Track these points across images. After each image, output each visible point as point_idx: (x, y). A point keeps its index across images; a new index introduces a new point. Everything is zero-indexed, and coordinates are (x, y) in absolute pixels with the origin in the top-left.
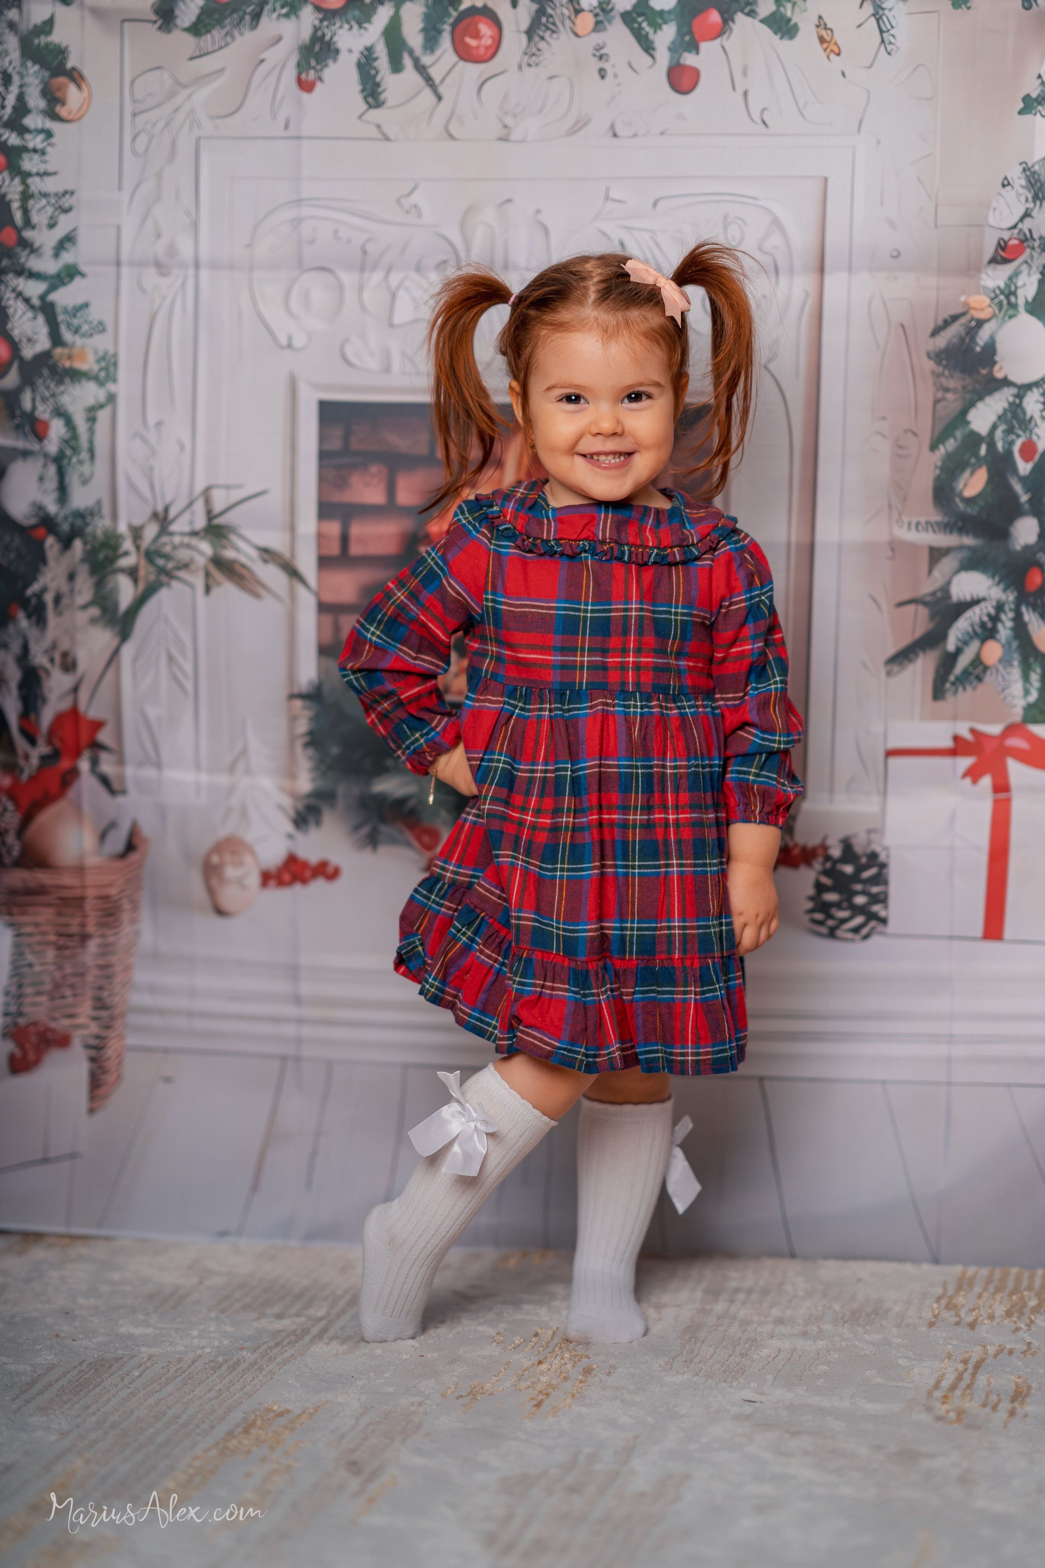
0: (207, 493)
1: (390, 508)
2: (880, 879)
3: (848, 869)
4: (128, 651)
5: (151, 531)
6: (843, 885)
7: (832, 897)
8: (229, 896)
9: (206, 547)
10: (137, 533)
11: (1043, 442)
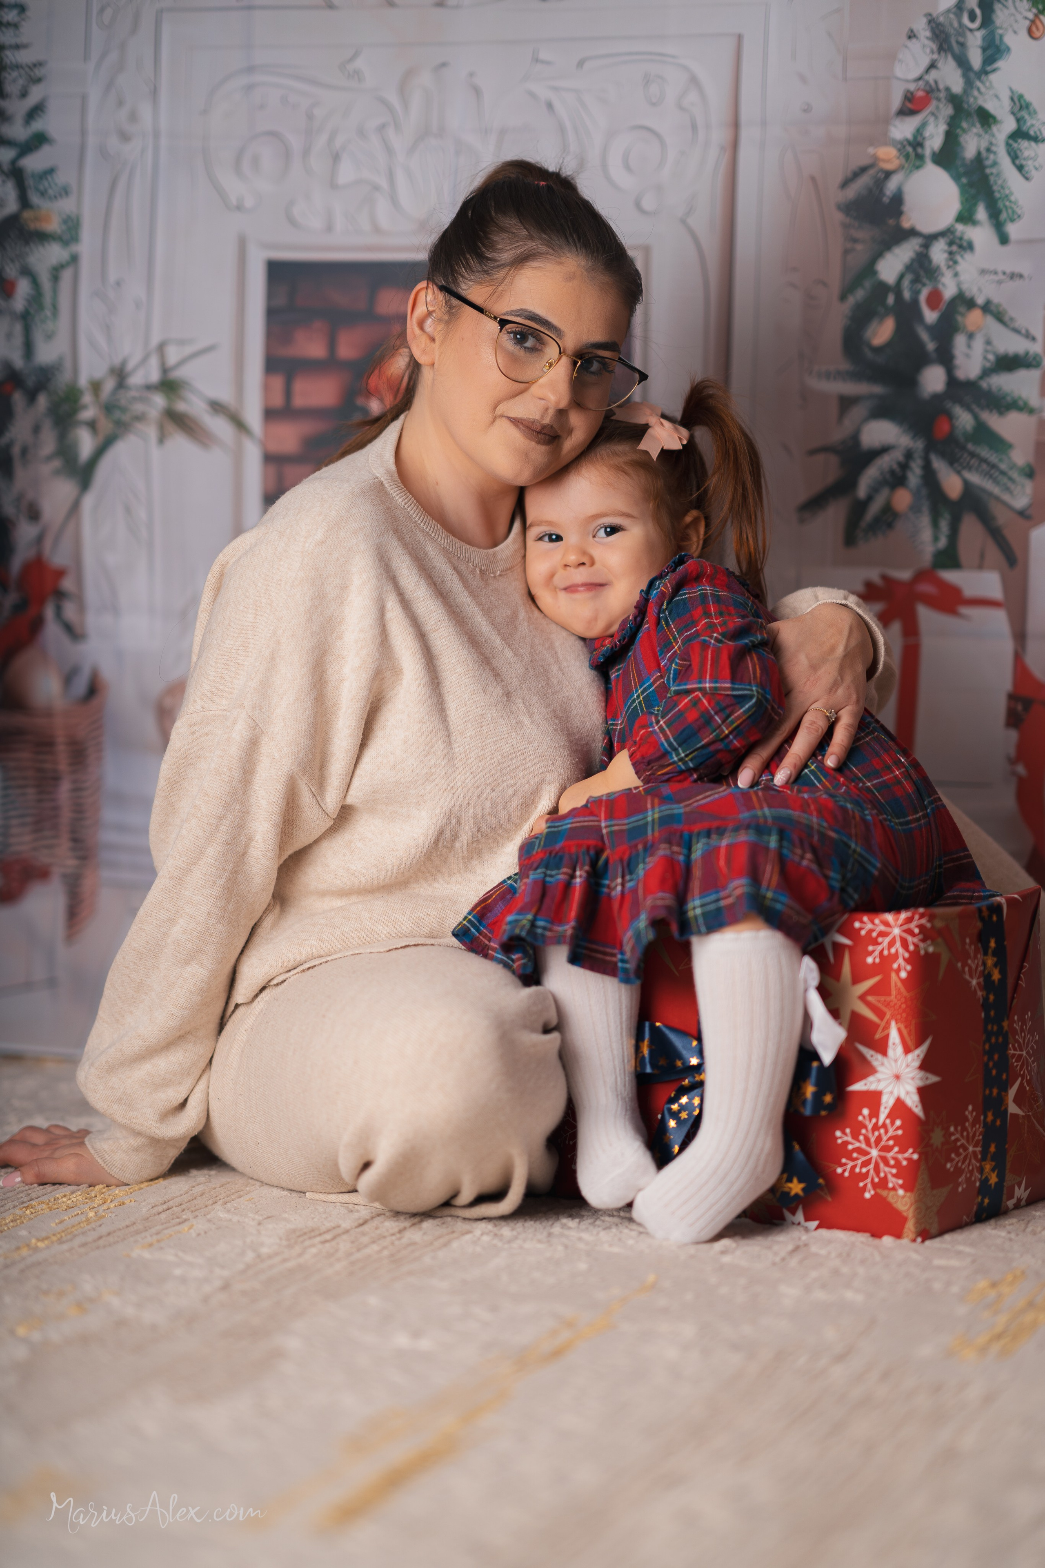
0: (161, 347)
1: (331, 363)
4: (89, 500)
5: (109, 387)
9: (159, 401)
10: (96, 387)
11: (949, 291)
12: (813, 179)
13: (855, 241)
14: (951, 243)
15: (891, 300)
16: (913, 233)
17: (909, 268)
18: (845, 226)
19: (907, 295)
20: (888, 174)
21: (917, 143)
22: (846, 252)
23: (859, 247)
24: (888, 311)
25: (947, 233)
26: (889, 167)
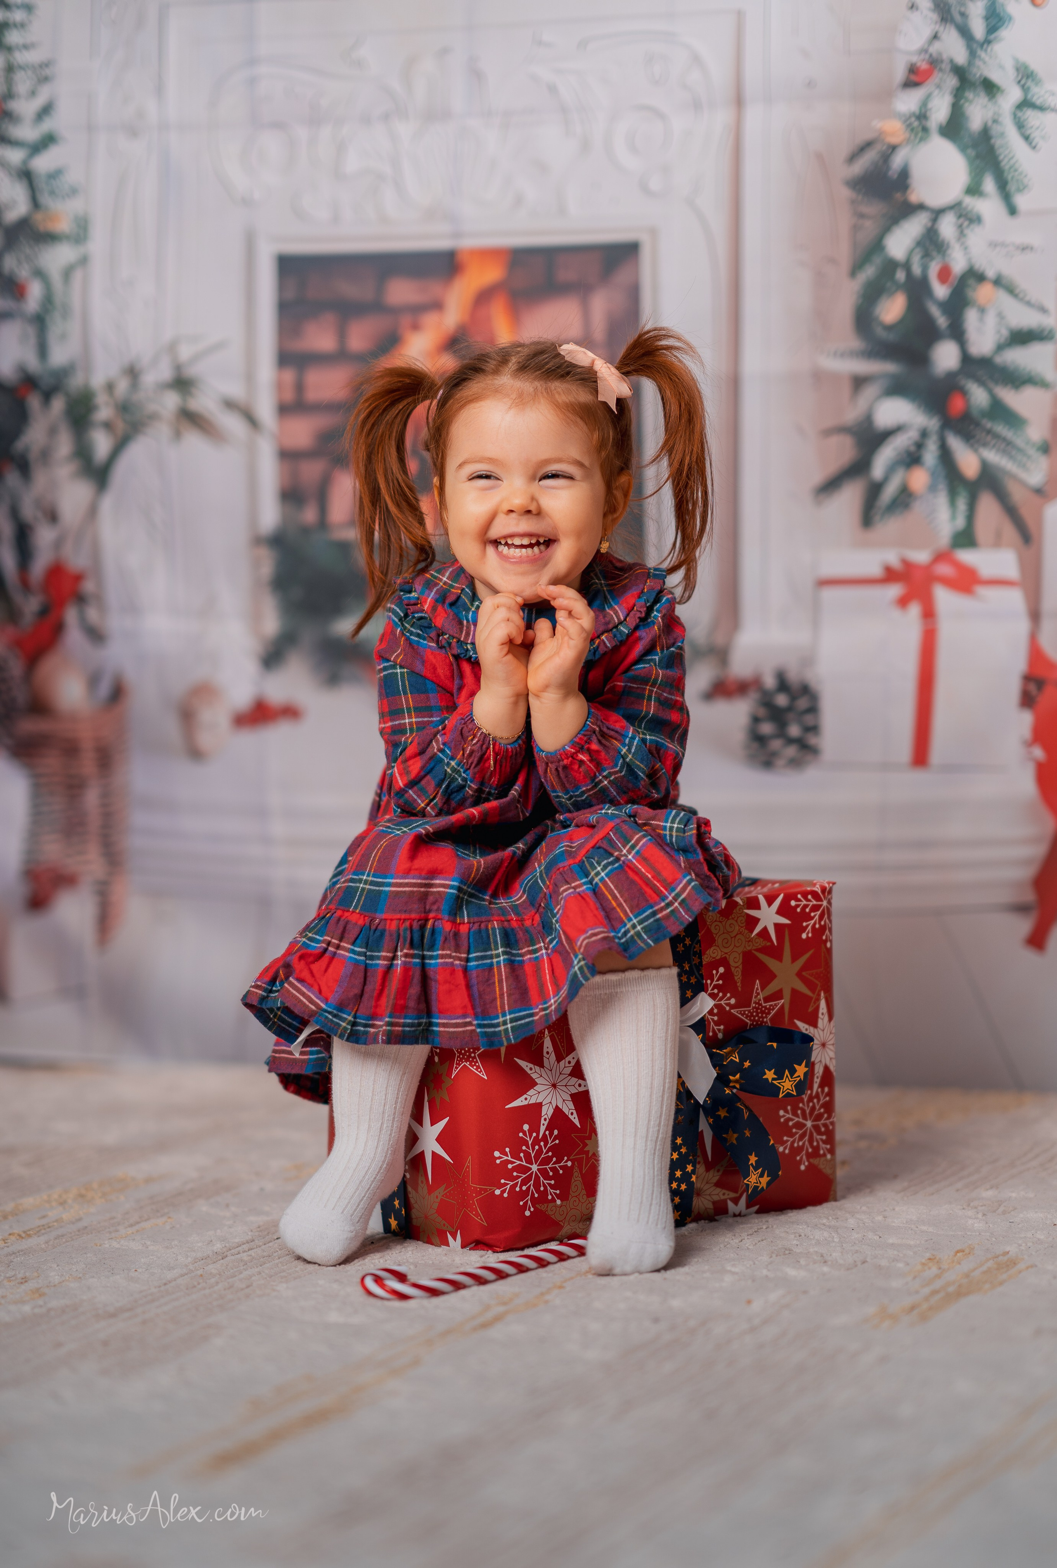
0: (172, 348)
1: (341, 356)
2: (813, 709)
3: (782, 700)
4: (107, 503)
5: (122, 386)
6: (778, 716)
7: (767, 728)
8: (205, 739)
9: (171, 401)
10: (110, 387)
11: (958, 265)
12: (819, 157)
13: (862, 216)
14: (960, 216)
15: (901, 276)
16: (921, 207)
17: (919, 243)
18: (853, 202)
19: (917, 270)
20: (894, 148)
21: (922, 116)
22: (855, 228)
23: (868, 224)
24: (898, 287)
25: (956, 207)
26: (893, 140)
